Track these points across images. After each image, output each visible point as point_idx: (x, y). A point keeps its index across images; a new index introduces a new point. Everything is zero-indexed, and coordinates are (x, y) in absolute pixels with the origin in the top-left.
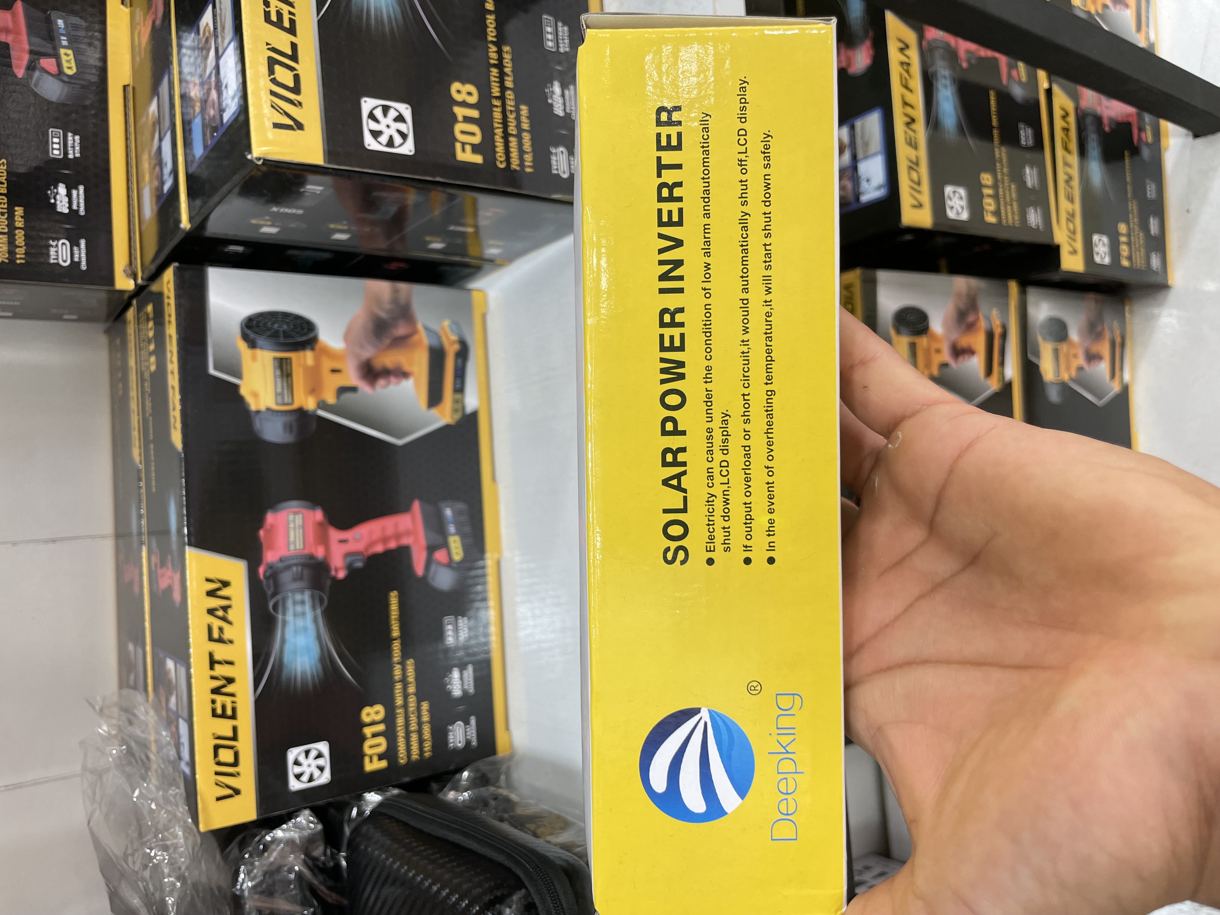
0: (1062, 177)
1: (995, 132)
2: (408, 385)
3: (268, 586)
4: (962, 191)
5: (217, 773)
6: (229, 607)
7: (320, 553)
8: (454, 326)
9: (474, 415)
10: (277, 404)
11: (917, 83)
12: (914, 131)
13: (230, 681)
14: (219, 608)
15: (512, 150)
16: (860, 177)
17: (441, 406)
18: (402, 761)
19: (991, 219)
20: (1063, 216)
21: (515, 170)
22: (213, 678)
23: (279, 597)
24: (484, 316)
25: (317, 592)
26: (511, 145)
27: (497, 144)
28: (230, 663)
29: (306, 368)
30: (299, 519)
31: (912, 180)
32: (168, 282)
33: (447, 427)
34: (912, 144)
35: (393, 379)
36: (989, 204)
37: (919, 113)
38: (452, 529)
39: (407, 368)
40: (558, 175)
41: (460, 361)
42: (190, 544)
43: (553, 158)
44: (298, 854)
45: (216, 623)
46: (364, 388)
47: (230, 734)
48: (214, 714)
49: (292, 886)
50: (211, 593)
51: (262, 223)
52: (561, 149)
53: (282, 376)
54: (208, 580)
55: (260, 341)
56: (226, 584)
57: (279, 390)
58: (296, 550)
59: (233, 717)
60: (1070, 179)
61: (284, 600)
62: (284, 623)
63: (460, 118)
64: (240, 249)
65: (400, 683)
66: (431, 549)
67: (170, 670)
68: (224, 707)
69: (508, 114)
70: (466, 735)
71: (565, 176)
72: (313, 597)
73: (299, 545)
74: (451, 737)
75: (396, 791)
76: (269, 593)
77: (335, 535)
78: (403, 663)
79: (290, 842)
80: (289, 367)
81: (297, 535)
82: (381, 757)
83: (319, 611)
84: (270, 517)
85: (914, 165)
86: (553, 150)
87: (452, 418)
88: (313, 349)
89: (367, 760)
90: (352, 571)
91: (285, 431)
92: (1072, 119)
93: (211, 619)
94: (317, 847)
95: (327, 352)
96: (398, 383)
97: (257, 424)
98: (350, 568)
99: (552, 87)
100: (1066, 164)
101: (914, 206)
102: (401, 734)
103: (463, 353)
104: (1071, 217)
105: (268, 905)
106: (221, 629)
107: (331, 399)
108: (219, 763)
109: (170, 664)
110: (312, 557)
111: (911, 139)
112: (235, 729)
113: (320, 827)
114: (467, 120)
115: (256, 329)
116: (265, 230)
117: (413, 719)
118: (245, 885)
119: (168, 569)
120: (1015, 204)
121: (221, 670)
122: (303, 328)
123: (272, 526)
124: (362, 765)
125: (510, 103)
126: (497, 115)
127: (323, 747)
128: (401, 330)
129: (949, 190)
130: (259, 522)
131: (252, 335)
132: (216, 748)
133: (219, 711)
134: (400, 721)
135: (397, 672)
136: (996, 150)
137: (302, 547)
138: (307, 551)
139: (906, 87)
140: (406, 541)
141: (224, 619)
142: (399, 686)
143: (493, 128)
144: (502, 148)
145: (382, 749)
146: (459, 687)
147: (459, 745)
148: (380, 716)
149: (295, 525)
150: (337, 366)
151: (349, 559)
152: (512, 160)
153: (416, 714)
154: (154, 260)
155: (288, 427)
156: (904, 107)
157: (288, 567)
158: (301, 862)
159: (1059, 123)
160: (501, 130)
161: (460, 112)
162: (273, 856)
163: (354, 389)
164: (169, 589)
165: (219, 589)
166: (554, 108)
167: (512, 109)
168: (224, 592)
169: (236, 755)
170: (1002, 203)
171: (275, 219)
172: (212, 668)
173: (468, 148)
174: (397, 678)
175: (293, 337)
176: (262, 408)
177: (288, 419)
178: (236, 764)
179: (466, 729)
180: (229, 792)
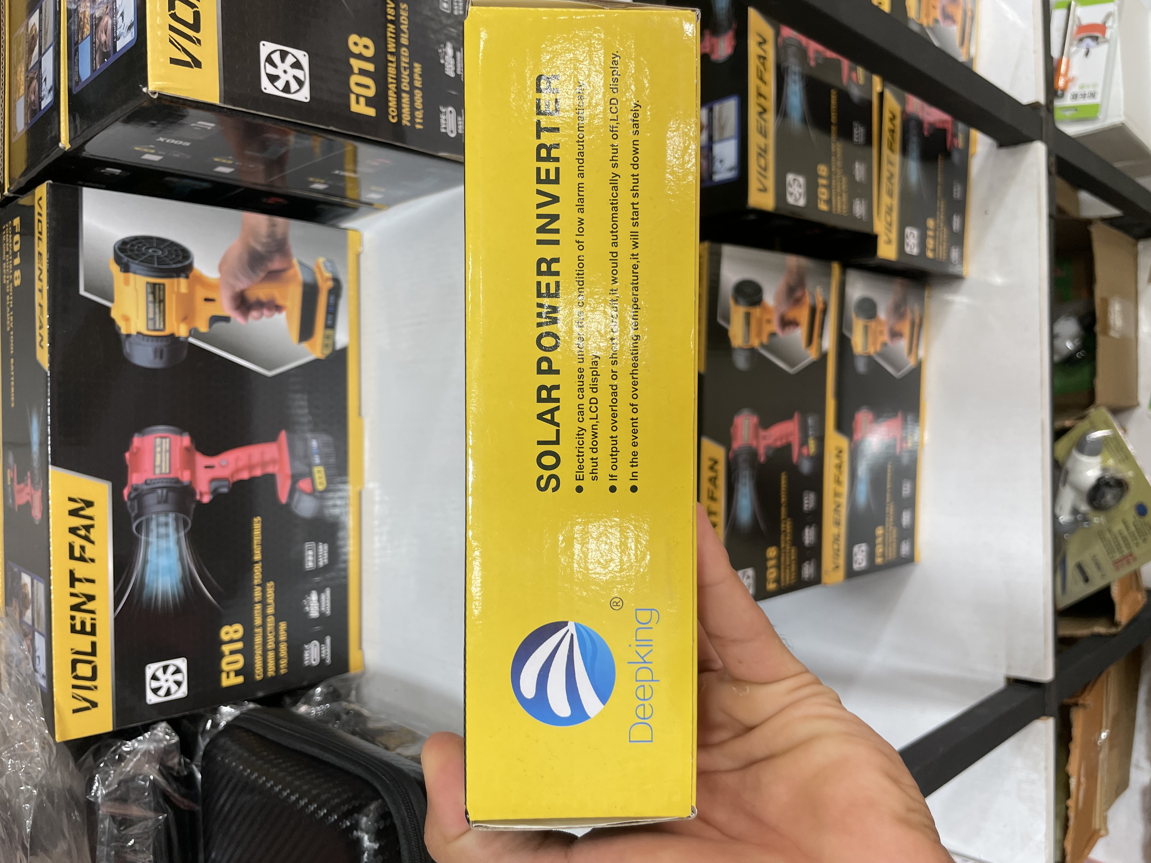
0: (885, 174)
1: (834, 128)
2: (280, 318)
3: (132, 506)
4: (801, 180)
5: (74, 687)
6: (92, 526)
7: (186, 477)
8: (328, 264)
9: (344, 351)
10: (148, 329)
11: (771, 77)
12: (765, 121)
13: (91, 598)
14: (81, 528)
15: (404, 105)
16: (714, 158)
17: (311, 341)
18: (257, 677)
19: (823, 207)
20: (884, 209)
21: (406, 125)
22: (72, 595)
23: (143, 518)
24: (358, 256)
25: (181, 516)
26: (404, 100)
27: (390, 99)
28: (92, 581)
29: (179, 295)
30: (166, 443)
31: (760, 166)
32: (40, 199)
33: (316, 361)
34: (763, 133)
35: (266, 312)
36: (823, 194)
37: (771, 104)
38: (317, 460)
39: (280, 302)
40: (446, 133)
41: (332, 298)
42: (54, 464)
43: (443, 117)
44: (154, 764)
45: (78, 542)
46: (237, 318)
47: (89, 650)
48: (73, 630)
49: (146, 794)
50: (74, 513)
51: (146, 150)
52: (450, 109)
53: (154, 302)
54: (71, 499)
55: (133, 266)
56: (89, 504)
57: (151, 316)
58: (161, 473)
59: (93, 633)
60: (892, 176)
61: (148, 521)
62: (147, 543)
63: (356, 71)
64: (118, 171)
65: (260, 604)
66: (295, 478)
67: (25, 585)
68: (83, 624)
69: (402, 70)
70: (321, 654)
71: (453, 135)
72: (176, 519)
73: (165, 469)
74: (306, 655)
75: (251, 706)
76: (133, 515)
77: (201, 460)
78: (263, 585)
79: (147, 753)
80: (162, 293)
81: (164, 459)
82: (237, 673)
83: (182, 534)
84: (137, 440)
85: (763, 152)
86: (443, 110)
87: (322, 353)
88: (187, 277)
89: (224, 676)
90: (217, 495)
91: (155, 357)
92: (898, 122)
93: (73, 538)
94: (174, 757)
95: (201, 280)
96: (271, 316)
97: (127, 348)
98: (215, 492)
99: (445, 47)
100: (891, 163)
101: (760, 190)
102: (258, 651)
103: (336, 291)
104: (890, 210)
105: (122, 812)
106: (83, 548)
107: (203, 328)
108: (76, 677)
109: (26, 579)
110: (178, 481)
111: (761, 127)
112: (94, 645)
113: (176, 739)
114: (363, 72)
115: (129, 253)
116: (147, 157)
117: (271, 638)
118: (99, 792)
119: (27, 485)
120: (844, 195)
121: (80, 588)
122: (177, 256)
123: (138, 449)
124: (219, 680)
125: (405, 60)
126: (392, 70)
127: (182, 663)
128: (276, 264)
129: (790, 177)
130: (126, 445)
131: (126, 259)
132: (74, 662)
133: (78, 627)
134: (258, 640)
135: (257, 594)
136: (833, 144)
137: (168, 471)
138: (172, 476)
139: (761, 79)
140: (270, 470)
141: (87, 538)
142: (258, 607)
143: (386, 83)
144: (395, 103)
145: (239, 665)
146: (317, 608)
147: (313, 663)
148: (239, 635)
149: (162, 450)
150: (210, 296)
151: (215, 484)
152: (404, 116)
153: (274, 634)
154: (24, 174)
155: (159, 353)
156: (757, 97)
157: (153, 490)
158: (157, 772)
159: (887, 125)
160: (395, 85)
161: (355, 64)
162: (128, 767)
163: (226, 319)
164: (28, 506)
165: (82, 509)
166: (446, 69)
167: (407, 66)
168: (87, 512)
169: (94, 669)
170: (834, 193)
171: (160, 148)
172: (72, 585)
173: (362, 100)
174: (257, 599)
175: (168, 264)
176: (134, 332)
177: (159, 344)
178: (94, 678)
179: (320, 647)
180: (87, 704)
